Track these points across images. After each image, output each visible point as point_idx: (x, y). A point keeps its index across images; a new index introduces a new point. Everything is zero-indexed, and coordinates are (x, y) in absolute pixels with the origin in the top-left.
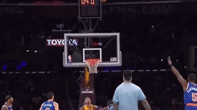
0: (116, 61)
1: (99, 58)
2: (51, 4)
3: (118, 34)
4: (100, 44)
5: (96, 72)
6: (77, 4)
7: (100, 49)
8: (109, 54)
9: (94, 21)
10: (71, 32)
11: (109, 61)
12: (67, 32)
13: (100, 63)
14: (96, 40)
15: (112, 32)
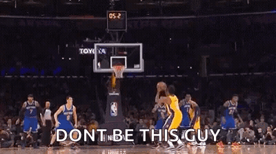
0: (139, 68)
1: (124, 65)
2: (82, 18)
3: (141, 45)
4: (125, 53)
5: (122, 77)
6: (105, 18)
7: (125, 57)
8: (133, 61)
9: (120, 33)
10: (100, 43)
11: (133, 67)
12: (97, 43)
13: (125, 69)
14: (122, 49)
15: (136, 42)
